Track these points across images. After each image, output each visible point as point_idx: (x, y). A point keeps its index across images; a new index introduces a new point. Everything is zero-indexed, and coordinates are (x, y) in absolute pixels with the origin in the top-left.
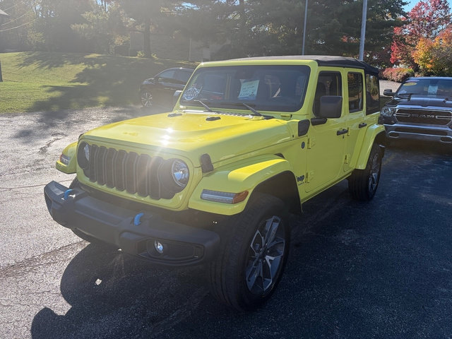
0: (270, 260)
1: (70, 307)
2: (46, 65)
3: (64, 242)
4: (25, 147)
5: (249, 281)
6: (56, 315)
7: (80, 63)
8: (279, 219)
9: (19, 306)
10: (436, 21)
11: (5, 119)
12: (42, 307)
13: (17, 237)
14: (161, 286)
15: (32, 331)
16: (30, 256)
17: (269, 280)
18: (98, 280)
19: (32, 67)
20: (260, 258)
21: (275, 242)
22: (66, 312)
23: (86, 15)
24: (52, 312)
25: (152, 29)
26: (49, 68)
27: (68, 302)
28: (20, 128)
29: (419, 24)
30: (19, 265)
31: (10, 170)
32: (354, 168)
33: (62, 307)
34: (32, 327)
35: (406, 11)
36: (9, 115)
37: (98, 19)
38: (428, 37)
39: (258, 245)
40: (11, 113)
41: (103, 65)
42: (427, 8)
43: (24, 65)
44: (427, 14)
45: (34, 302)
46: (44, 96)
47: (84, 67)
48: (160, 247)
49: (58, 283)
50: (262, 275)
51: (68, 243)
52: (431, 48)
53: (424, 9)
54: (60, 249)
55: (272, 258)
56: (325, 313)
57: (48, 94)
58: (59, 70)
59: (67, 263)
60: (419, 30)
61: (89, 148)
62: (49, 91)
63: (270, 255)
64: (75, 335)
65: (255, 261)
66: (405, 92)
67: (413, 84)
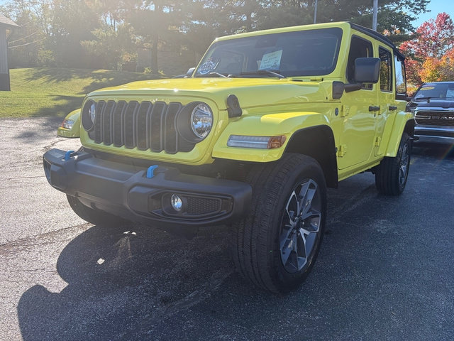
0: (305, 234)
1: (66, 284)
2: (54, 79)
3: (64, 225)
4: (29, 145)
5: (284, 253)
6: (49, 292)
7: (88, 77)
8: (316, 185)
9: (7, 282)
10: (442, 41)
11: (10, 122)
12: (34, 284)
13: (12, 218)
14: (174, 266)
15: (19, 308)
16: (24, 237)
17: (304, 258)
18: (101, 260)
19: (41, 80)
20: (294, 228)
21: (311, 214)
22: (61, 289)
23: (96, 32)
24: (45, 290)
25: (159, 46)
26: (57, 82)
27: (65, 280)
28: (25, 130)
29: (425, 43)
30: (11, 244)
31: (11, 164)
32: (383, 155)
33: (57, 285)
34: (20, 303)
35: (414, 26)
36: (14, 119)
37: (107, 36)
38: (434, 56)
39: (293, 212)
40: (17, 117)
41: (111, 79)
42: (433, 29)
43: (32, 79)
44: (432, 34)
45: (24, 279)
46: (50, 103)
47: (92, 81)
48: (178, 203)
49: (54, 261)
50: (296, 250)
51: (68, 226)
52: (438, 67)
53: (429, 29)
54: (59, 231)
55: (307, 233)
56: (373, 298)
57: (55, 102)
58: (66, 84)
59: (66, 244)
60: (425, 49)
61: (95, 106)
62: (56, 99)
63: (305, 227)
64: (71, 313)
65: (289, 232)
66: (423, 96)
67: (430, 88)
